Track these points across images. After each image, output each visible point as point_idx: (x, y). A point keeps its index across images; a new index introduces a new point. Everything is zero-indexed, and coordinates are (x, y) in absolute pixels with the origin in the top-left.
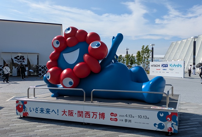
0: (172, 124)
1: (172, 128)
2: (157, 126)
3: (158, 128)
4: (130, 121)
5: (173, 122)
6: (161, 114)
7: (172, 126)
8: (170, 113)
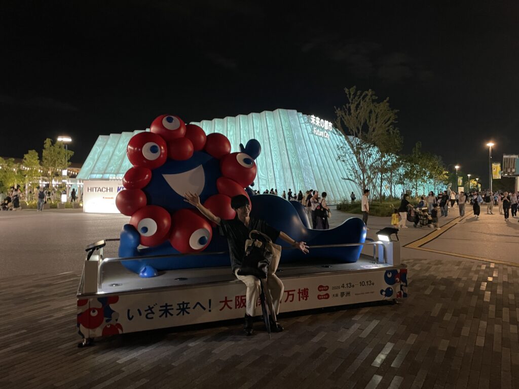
0: (401, 286)
1: (402, 292)
2: (384, 293)
3: (386, 295)
4: (348, 293)
5: (402, 283)
6: (389, 274)
7: (401, 289)
8: (399, 271)
